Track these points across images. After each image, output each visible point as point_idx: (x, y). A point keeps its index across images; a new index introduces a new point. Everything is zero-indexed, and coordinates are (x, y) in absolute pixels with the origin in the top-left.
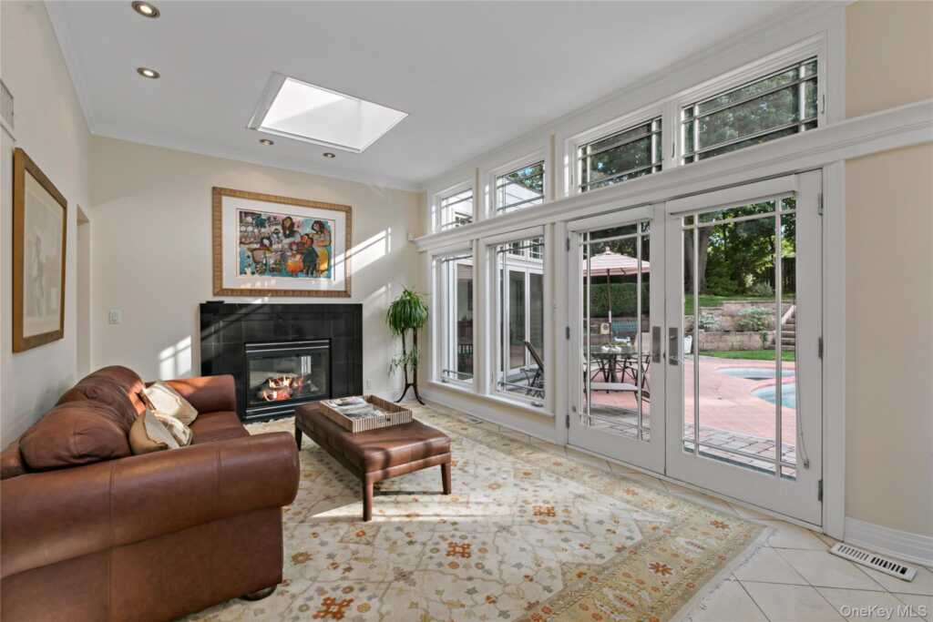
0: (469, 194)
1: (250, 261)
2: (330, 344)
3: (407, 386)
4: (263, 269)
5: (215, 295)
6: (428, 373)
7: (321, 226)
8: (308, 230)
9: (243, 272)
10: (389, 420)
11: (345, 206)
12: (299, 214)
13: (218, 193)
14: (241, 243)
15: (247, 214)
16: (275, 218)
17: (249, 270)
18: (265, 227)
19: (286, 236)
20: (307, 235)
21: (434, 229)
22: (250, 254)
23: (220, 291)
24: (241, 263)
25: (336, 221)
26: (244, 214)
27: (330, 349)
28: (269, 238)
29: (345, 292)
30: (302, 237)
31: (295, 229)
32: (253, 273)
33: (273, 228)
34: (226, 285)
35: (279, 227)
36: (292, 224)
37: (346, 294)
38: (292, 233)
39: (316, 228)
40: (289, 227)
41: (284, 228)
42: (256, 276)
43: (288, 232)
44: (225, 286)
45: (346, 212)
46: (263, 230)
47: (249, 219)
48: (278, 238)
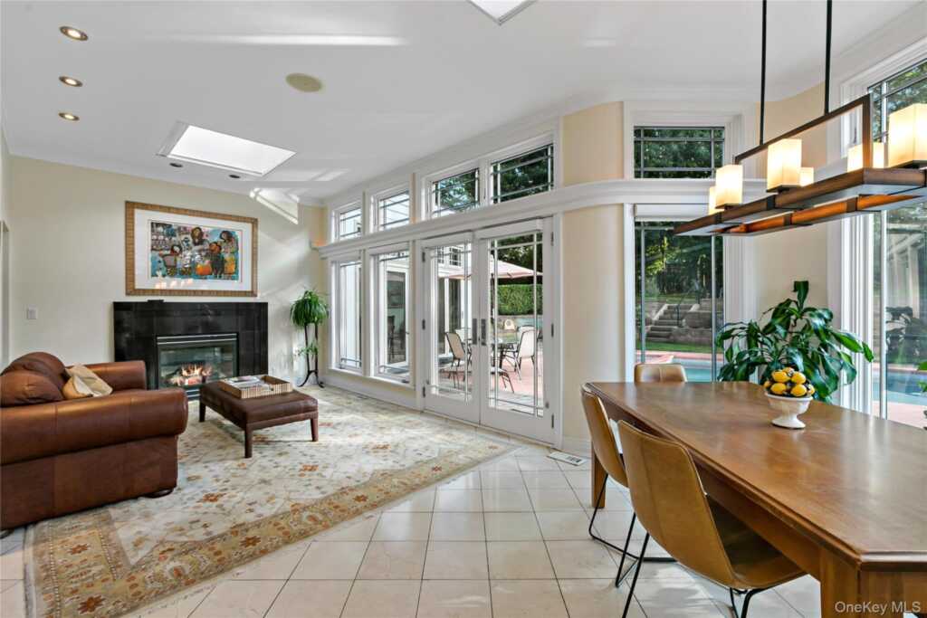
0: (359, 212)
1: (162, 265)
2: (237, 337)
3: (309, 372)
4: (173, 271)
5: (128, 294)
6: (327, 360)
7: (229, 236)
8: (216, 239)
9: (154, 275)
10: (272, 390)
11: (252, 219)
12: (207, 225)
13: (131, 206)
14: (153, 249)
15: (158, 225)
16: (185, 228)
17: (159, 273)
18: (175, 236)
19: (195, 244)
20: (216, 243)
21: (333, 239)
22: (161, 259)
23: (131, 290)
24: (153, 267)
25: (242, 232)
26: (155, 225)
27: (238, 341)
28: (179, 246)
29: (252, 292)
30: (210, 245)
31: (205, 237)
32: (164, 276)
33: (183, 237)
34: (138, 285)
35: (189, 237)
36: (201, 234)
37: (253, 294)
38: (201, 242)
39: (224, 236)
40: (198, 237)
41: (193, 237)
42: (167, 278)
43: (197, 240)
44: (137, 287)
45: (253, 223)
46: (173, 238)
47: (160, 229)
48: (188, 245)
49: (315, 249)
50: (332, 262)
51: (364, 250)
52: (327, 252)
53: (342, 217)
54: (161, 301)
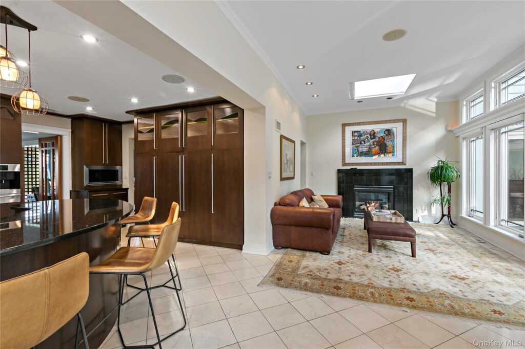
1: (356, 151)
2: (394, 188)
3: (443, 216)
4: (361, 154)
5: (343, 165)
6: (459, 209)
7: (389, 132)
8: (382, 134)
9: (353, 156)
11: (402, 119)
12: (378, 128)
13: (344, 125)
14: (353, 144)
15: (355, 132)
16: (366, 132)
17: (355, 155)
18: (362, 136)
19: (371, 139)
20: (382, 137)
22: (356, 148)
23: (344, 164)
24: (353, 152)
25: (397, 128)
26: (353, 132)
27: (394, 190)
28: (364, 141)
29: (403, 162)
30: (379, 138)
31: (376, 135)
32: (357, 156)
33: (366, 136)
34: (347, 161)
35: (368, 135)
36: (374, 133)
37: (403, 163)
38: (374, 137)
39: (386, 133)
40: (373, 135)
41: (370, 135)
42: (358, 157)
43: (372, 137)
44: (346, 162)
45: (403, 122)
46: (361, 138)
47: (356, 134)
48: (368, 140)
49: (450, 131)
50: (464, 139)
51: (485, 127)
52: (459, 132)
53: (472, 104)
54: (356, 168)
